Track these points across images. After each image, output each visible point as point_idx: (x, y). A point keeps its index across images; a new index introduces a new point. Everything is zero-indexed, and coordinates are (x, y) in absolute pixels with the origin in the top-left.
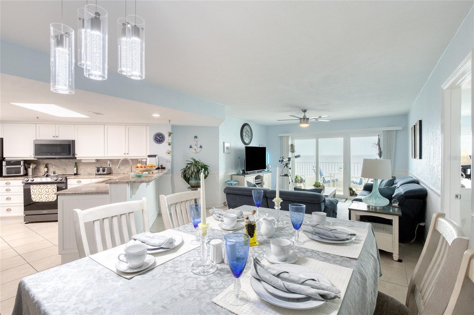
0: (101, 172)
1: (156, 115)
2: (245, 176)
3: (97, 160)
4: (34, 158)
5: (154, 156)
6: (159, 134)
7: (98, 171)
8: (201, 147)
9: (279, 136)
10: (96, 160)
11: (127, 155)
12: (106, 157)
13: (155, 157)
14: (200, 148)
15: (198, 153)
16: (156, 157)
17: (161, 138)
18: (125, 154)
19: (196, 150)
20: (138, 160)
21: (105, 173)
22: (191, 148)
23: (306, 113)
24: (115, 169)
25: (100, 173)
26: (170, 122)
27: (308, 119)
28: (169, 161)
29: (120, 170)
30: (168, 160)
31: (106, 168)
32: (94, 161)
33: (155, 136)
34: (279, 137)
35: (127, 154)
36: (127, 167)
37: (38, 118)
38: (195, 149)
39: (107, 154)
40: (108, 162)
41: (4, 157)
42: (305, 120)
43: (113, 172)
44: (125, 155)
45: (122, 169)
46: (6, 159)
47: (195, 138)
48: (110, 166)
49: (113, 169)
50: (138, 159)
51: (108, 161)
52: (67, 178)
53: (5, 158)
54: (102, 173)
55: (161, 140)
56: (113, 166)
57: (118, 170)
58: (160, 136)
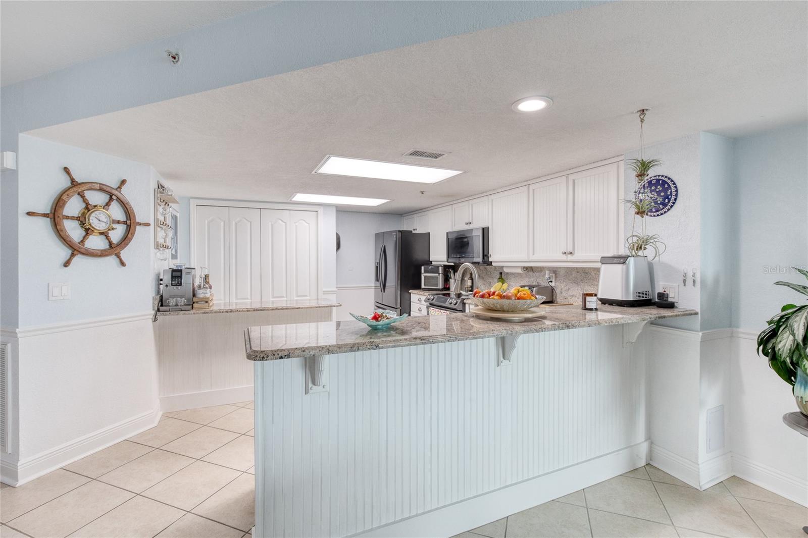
3: (527, 269)
4: (448, 262)
5: (618, 261)
10: (524, 267)
12: (531, 261)
13: (621, 263)
18: (565, 253)
24: (562, 293)
28: (694, 281)
29: (572, 296)
30: (690, 274)
32: (519, 271)
35: (571, 254)
37: (422, 193)
39: (534, 254)
40: (547, 275)
41: (431, 260)
43: (559, 300)
44: (564, 257)
46: (433, 263)
48: (553, 284)
49: (558, 291)
51: (547, 272)
52: (465, 301)
53: (431, 262)
56: (557, 284)
57: (566, 296)
58: (656, 188)
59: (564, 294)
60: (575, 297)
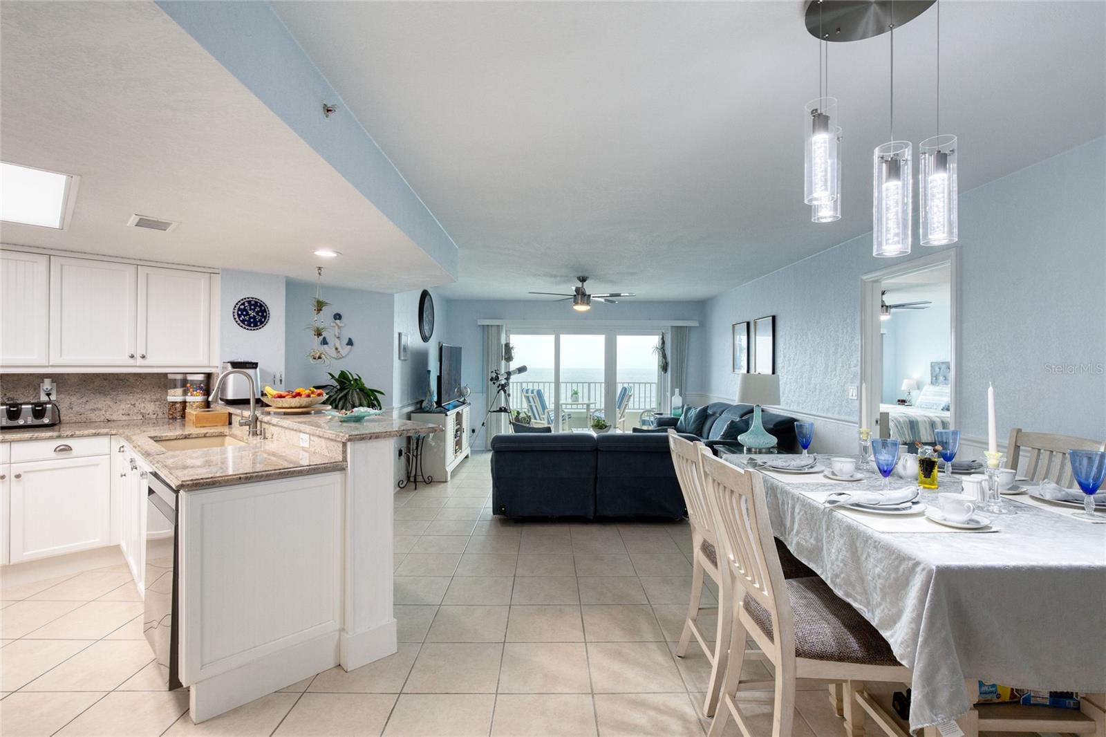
0: (26, 418)
1: (325, 254)
2: (446, 415)
5: (251, 366)
6: (253, 302)
7: (13, 414)
8: (350, 343)
9: (479, 324)
11: (140, 362)
12: (52, 366)
13: (253, 368)
14: (347, 344)
15: (343, 357)
16: (256, 368)
17: (258, 314)
18: (132, 357)
19: (339, 350)
20: (167, 377)
21: (46, 421)
22: (325, 346)
23: (585, 283)
24: (72, 408)
25: (21, 422)
26: (320, 274)
27: (589, 296)
28: (281, 380)
31: (49, 406)
33: (242, 307)
34: (480, 326)
35: (143, 357)
36: (120, 401)
38: (337, 349)
39: (61, 356)
40: (47, 384)
42: (581, 296)
44: (131, 362)
45: (100, 406)
47: (335, 319)
48: (53, 398)
49: (63, 408)
50: (167, 373)
51: (49, 381)
54: (30, 420)
55: (258, 318)
56: (63, 396)
57: (82, 410)
58: (255, 308)
59: (76, 409)
60: (101, 410)
